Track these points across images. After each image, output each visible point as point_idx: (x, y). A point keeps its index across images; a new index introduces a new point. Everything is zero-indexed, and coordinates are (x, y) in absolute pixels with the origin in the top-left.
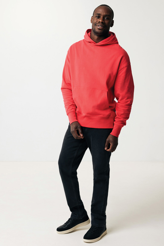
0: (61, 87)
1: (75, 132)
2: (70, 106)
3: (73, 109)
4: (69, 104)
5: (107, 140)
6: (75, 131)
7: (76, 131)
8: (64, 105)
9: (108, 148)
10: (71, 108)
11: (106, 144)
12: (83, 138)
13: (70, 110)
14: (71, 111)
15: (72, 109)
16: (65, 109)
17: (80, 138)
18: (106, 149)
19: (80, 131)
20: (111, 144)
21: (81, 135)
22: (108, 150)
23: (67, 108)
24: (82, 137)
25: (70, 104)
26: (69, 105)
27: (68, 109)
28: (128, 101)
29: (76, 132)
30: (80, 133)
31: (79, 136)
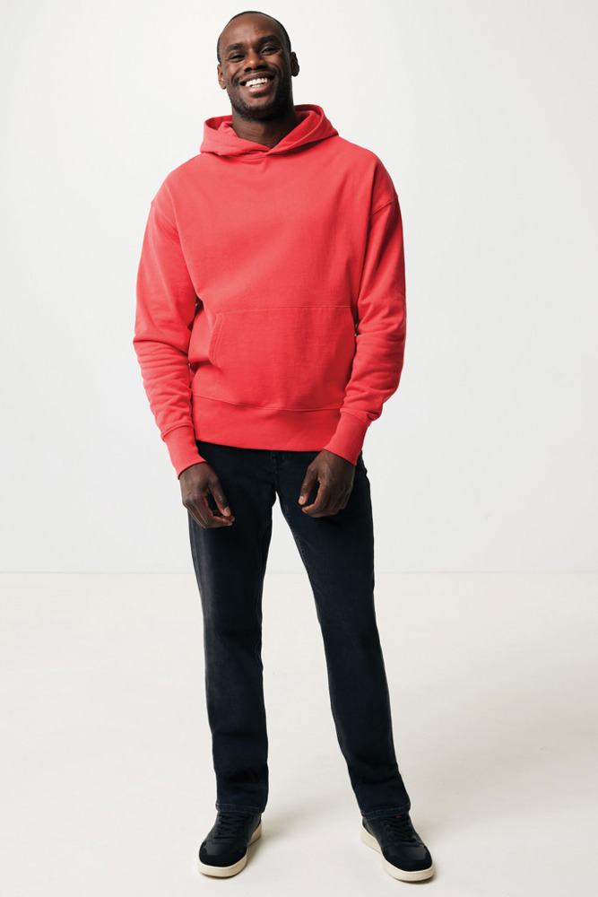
0: (133, 336)
1: (204, 503)
2: (173, 404)
3: (185, 418)
4: (169, 397)
6: (203, 499)
7: (206, 501)
8: (149, 404)
10: (177, 414)
11: (305, 484)
12: (230, 524)
13: (176, 420)
14: (177, 422)
15: (181, 418)
16: (153, 416)
17: (222, 522)
19: (219, 497)
20: (321, 482)
21: (226, 512)
23: (161, 414)
24: (227, 518)
25: (174, 398)
26: (170, 401)
27: (166, 416)
29: (207, 505)
30: (219, 506)
31: (218, 518)
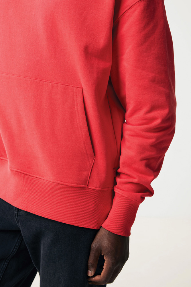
5: (94, 245)
9: (98, 273)
11: (91, 260)
18: (91, 273)
20: (105, 258)
22: (97, 278)
28: (153, 119)
